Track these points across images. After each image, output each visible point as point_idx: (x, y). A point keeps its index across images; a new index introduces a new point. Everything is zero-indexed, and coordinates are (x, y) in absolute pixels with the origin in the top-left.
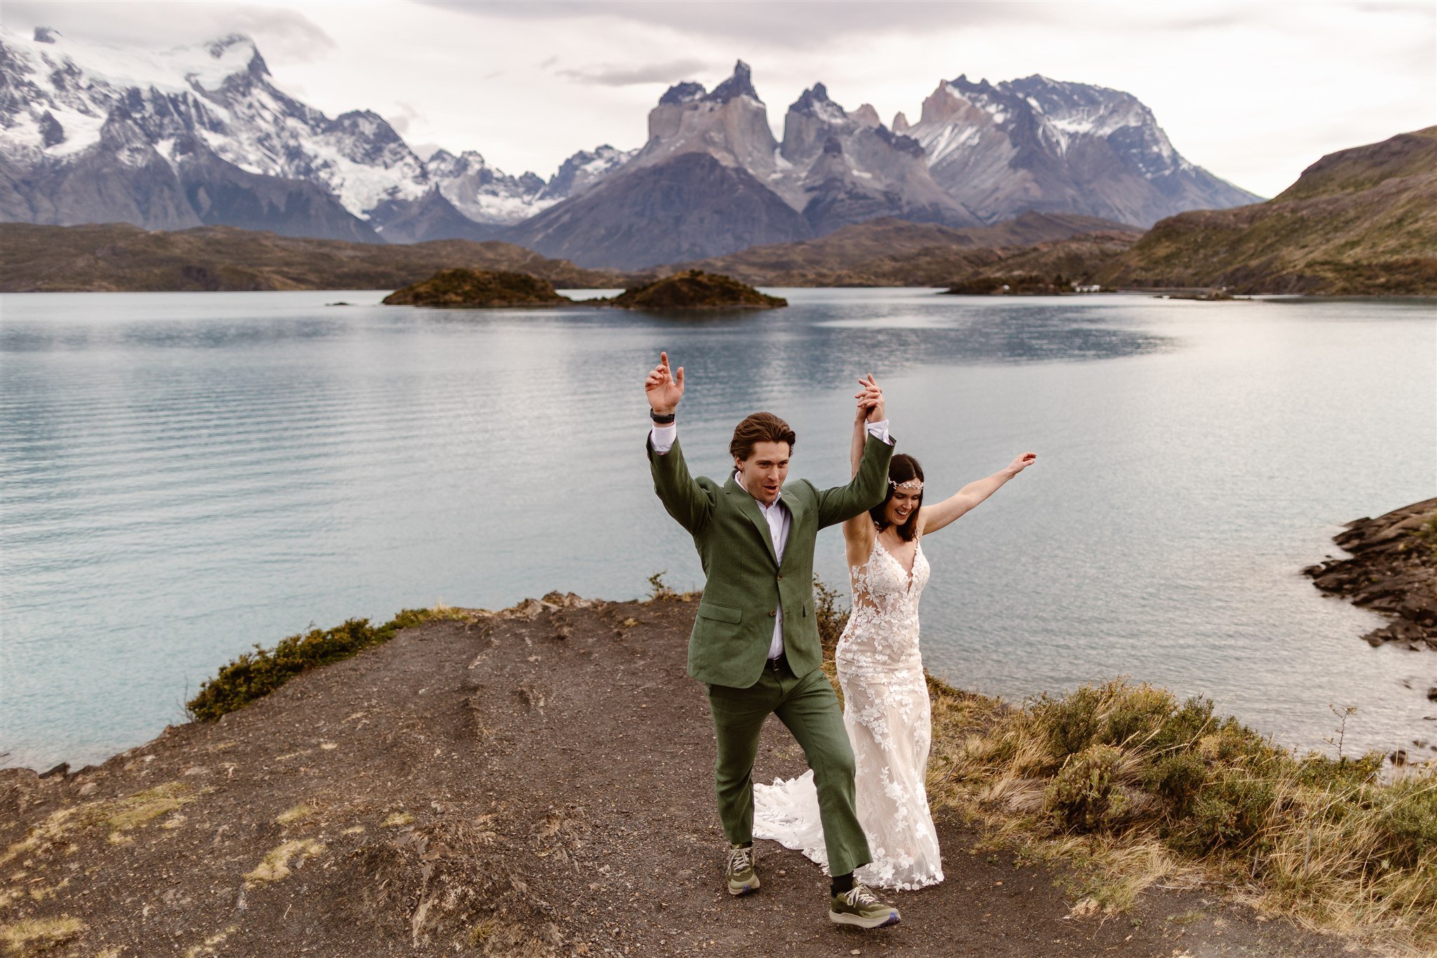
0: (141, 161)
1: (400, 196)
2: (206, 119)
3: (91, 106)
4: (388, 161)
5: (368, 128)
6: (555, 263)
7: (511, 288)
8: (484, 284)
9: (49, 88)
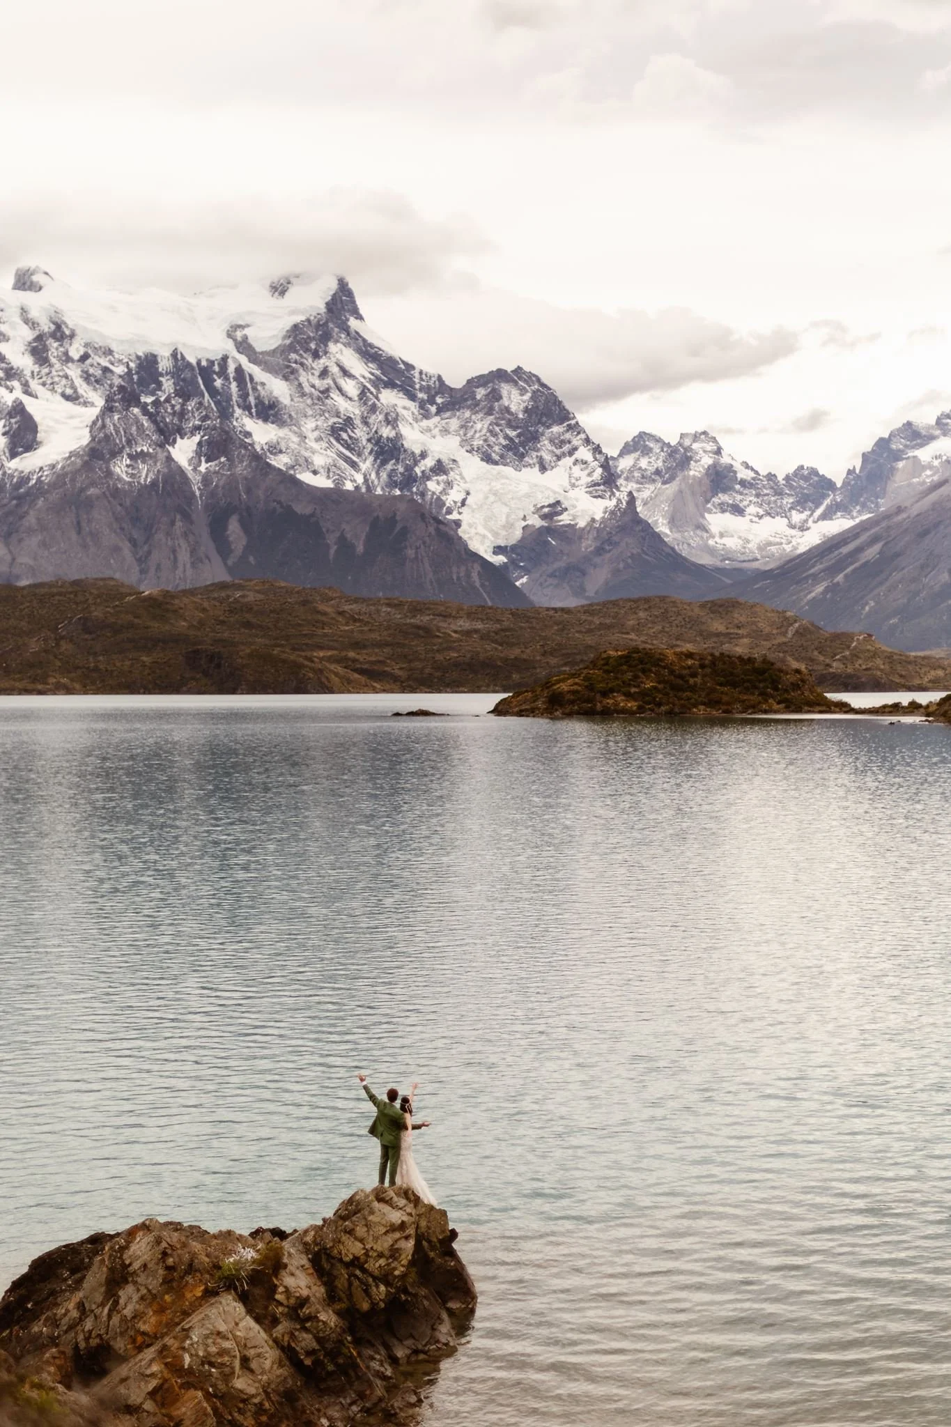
0: (146, 473)
1: (565, 519)
2: (252, 399)
3: (83, 389)
4: (547, 457)
5: (515, 400)
6: (842, 639)
7: (734, 685)
8: (681, 677)
9: (24, 362)
